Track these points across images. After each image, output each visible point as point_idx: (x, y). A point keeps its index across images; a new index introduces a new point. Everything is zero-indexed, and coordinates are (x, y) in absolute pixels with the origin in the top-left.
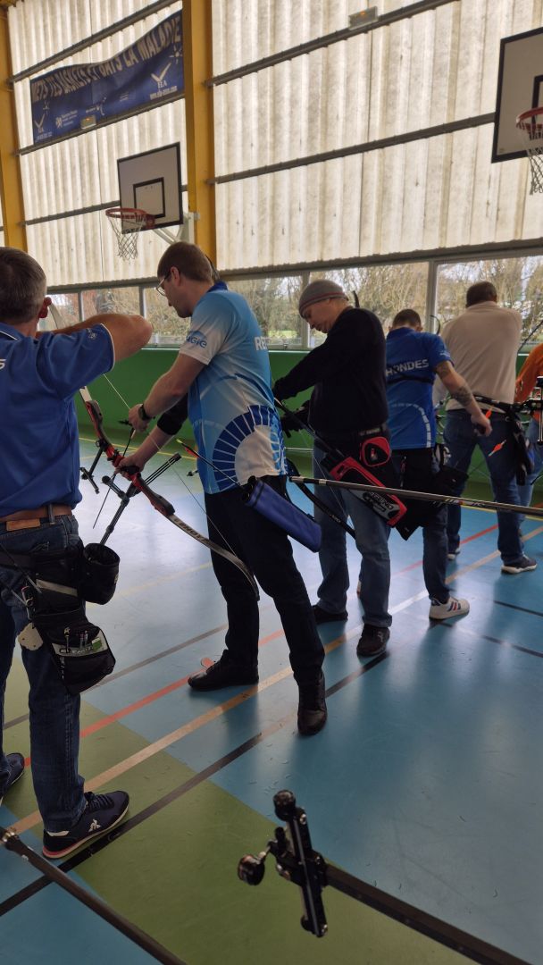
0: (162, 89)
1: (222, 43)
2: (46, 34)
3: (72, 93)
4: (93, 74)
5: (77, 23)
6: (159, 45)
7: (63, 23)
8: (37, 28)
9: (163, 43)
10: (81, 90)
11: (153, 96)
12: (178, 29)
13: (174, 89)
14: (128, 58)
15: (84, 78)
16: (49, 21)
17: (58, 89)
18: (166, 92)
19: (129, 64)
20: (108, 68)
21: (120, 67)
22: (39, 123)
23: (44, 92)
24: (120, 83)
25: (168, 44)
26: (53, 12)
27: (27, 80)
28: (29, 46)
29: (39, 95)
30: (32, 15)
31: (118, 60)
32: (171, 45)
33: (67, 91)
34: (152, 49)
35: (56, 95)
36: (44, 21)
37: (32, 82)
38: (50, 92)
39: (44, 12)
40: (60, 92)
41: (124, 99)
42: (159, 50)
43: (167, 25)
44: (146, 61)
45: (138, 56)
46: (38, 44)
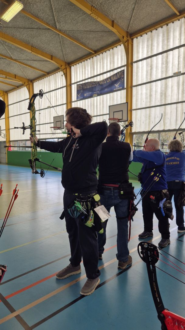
0: (117, 88)
1: (135, 78)
2: (82, 74)
3: (90, 88)
4: (97, 84)
5: (92, 71)
7: (88, 71)
8: (80, 72)
9: (118, 77)
10: (93, 88)
11: (115, 89)
12: (123, 74)
13: (121, 88)
14: (108, 80)
15: (94, 85)
16: (84, 70)
17: (85, 87)
18: (119, 88)
19: (108, 82)
20: (102, 82)
21: (105, 82)
22: (79, 95)
23: (81, 87)
24: (104, 86)
25: (120, 77)
26: (85, 68)
27: (76, 85)
28: (77, 76)
29: (79, 88)
30: (79, 69)
31: (105, 81)
32: (121, 78)
33: (88, 87)
34: (115, 78)
35: (85, 88)
36: (82, 70)
38: (83, 87)
39: (82, 68)
41: (106, 90)
43: (120, 73)
44: (113, 81)
45: (111, 80)
46: (80, 76)
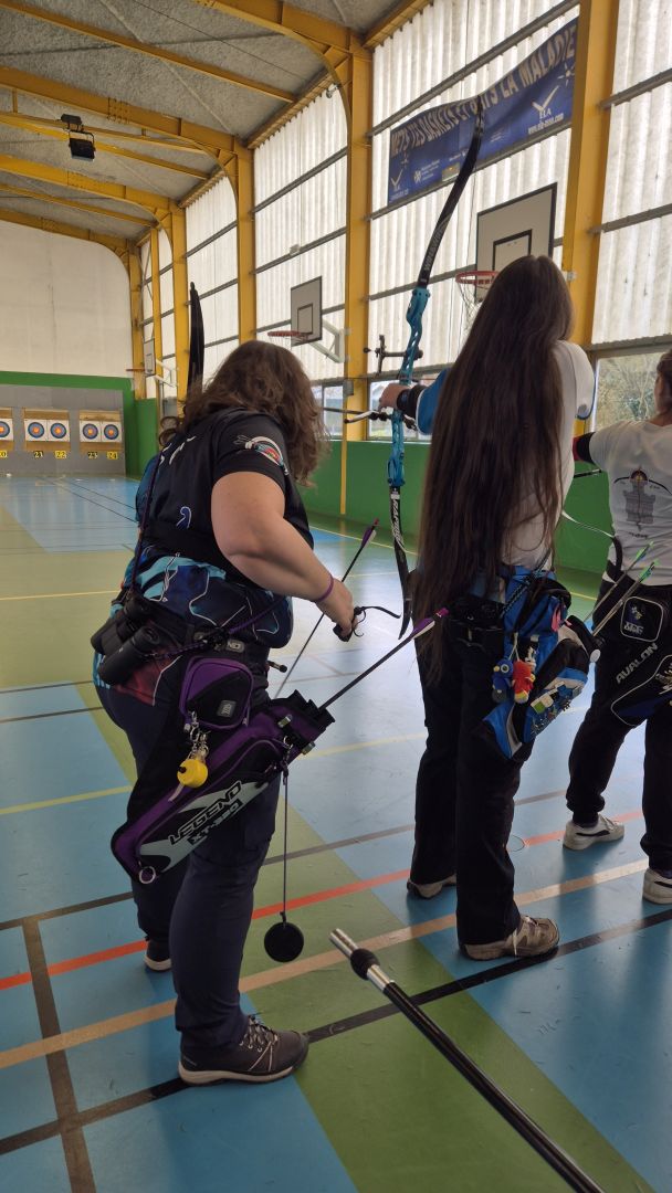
0: (544, 120)
1: (628, 52)
2: (413, 74)
3: (436, 140)
4: (462, 113)
5: (450, 54)
6: (547, 65)
7: (434, 56)
8: (404, 66)
9: (551, 62)
10: (447, 136)
11: (531, 130)
12: (571, 42)
13: (560, 117)
14: (506, 88)
15: (451, 119)
16: (418, 57)
17: (420, 137)
18: (550, 122)
19: (506, 94)
21: (495, 100)
22: (395, 180)
23: (405, 143)
24: (494, 119)
25: (558, 62)
26: (424, 45)
27: (388, 131)
28: (393, 90)
29: (399, 147)
30: (400, 54)
31: (494, 92)
32: (561, 64)
33: (430, 138)
34: (537, 72)
35: (417, 144)
36: (413, 58)
37: (393, 132)
38: (411, 141)
39: (414, 47)
40: (423, 141)
41: (497, 138)
42: (545, 71)
43: (559, 39)
44: (528, 87)
45: (519, 83)
46: (404, 88)
